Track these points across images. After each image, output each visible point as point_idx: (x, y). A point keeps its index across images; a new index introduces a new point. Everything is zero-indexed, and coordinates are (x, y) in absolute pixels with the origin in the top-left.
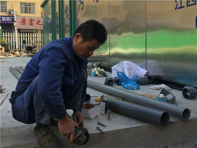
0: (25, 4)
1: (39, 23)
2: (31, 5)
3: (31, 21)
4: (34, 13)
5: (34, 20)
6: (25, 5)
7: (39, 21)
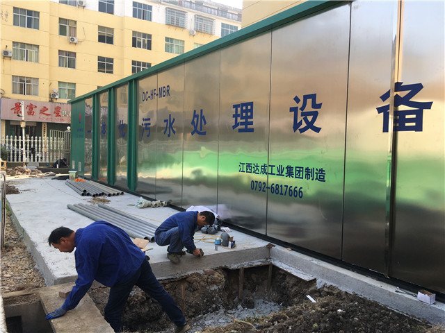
0: (22, 79)
1: (45, 112)
2: (32, 81)
3: (31, 108)
4: (36, 95)
5: (36, 107)
6: (21, 81)
7: (45, 109)
